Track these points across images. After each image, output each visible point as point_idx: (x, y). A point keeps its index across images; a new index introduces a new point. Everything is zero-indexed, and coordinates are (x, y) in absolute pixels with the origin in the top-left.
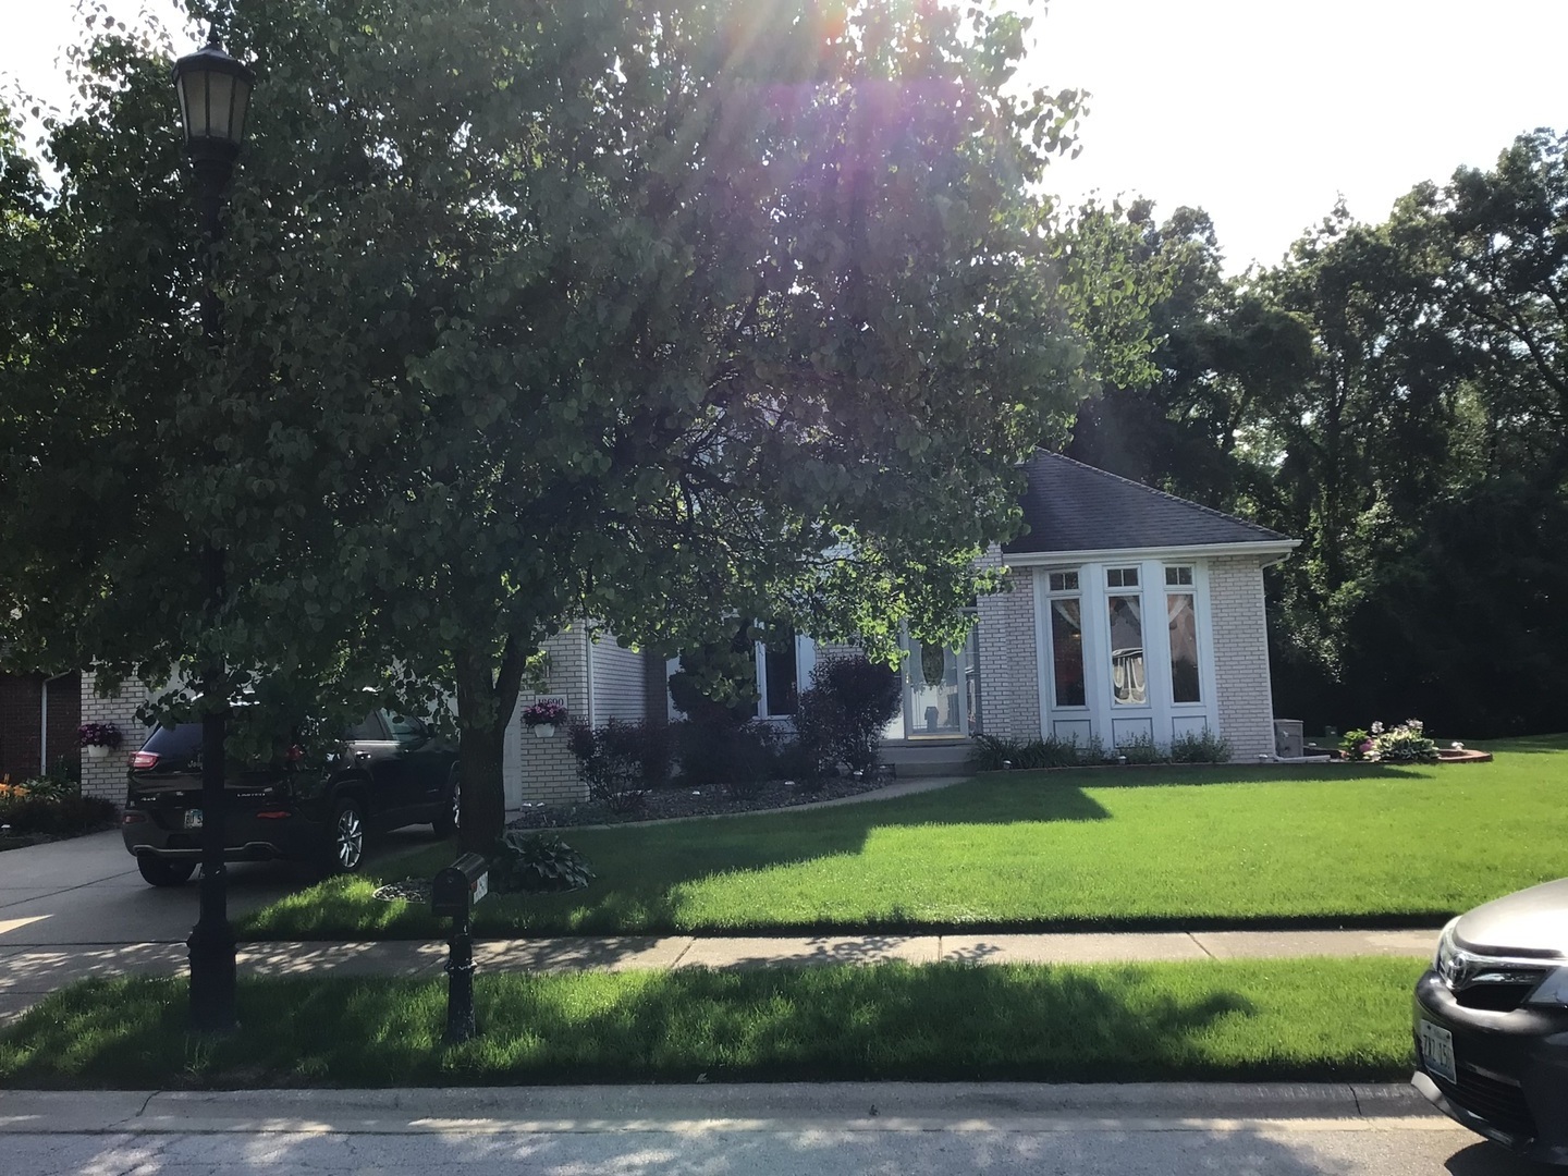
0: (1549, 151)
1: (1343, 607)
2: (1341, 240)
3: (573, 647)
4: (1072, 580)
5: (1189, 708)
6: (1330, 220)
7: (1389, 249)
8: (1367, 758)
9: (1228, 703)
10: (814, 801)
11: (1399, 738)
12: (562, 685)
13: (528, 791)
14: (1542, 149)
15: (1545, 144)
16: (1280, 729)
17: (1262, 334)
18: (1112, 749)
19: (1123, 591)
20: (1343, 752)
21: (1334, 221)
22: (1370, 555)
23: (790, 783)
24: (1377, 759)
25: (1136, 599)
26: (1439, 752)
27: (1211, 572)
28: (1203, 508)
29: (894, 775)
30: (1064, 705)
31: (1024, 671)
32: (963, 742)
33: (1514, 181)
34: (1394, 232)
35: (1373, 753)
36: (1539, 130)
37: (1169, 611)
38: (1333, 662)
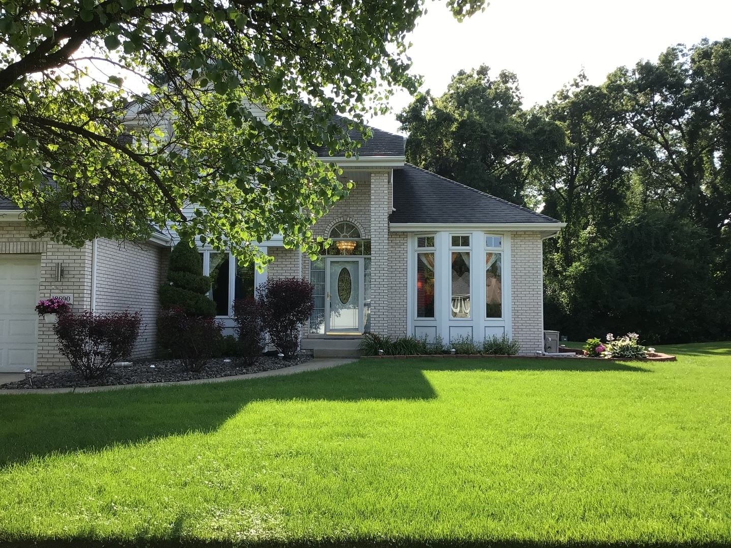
0: (683, 55)
1: (573, 275)
2: (581, 91)
3: (80, 261)
4: (430, 242)
5: (494, 321)
6: (576, 80)
7: (606, 94)
8: (602, 356)
9: (517, 319)
10: (244, 373)
11: (624, 344)
12: (70, 287)
13: (42, 360)
14: (680, 54)
15: (681, 51)
16: (547, 336)
17: (542, 132)
18: (448, 344)
19: (461, 249)
20: (585, 351)
21: (579, 80)
22: (585, 252)
23: (228, 361)
24: (610, 357)
25: (468, 254)
26: (647, 354)
27: (512, 241)
28: (510, 203)
29: (311, 356)
30: (422, 317)
31: (399, 296)
32: (358, 337)
33: (667, 67)
34: (608, 87)
35: (607, 353)
36: (679, 45)
37: (487, 262)
38: (566, 303)
